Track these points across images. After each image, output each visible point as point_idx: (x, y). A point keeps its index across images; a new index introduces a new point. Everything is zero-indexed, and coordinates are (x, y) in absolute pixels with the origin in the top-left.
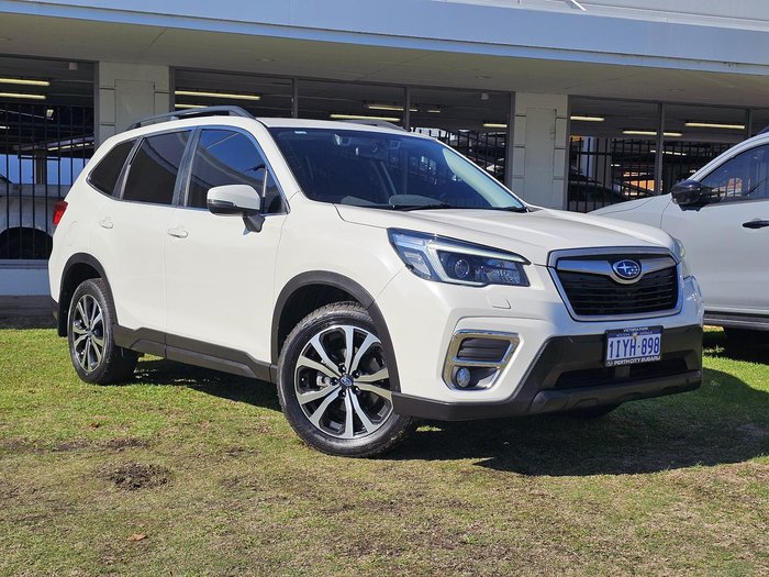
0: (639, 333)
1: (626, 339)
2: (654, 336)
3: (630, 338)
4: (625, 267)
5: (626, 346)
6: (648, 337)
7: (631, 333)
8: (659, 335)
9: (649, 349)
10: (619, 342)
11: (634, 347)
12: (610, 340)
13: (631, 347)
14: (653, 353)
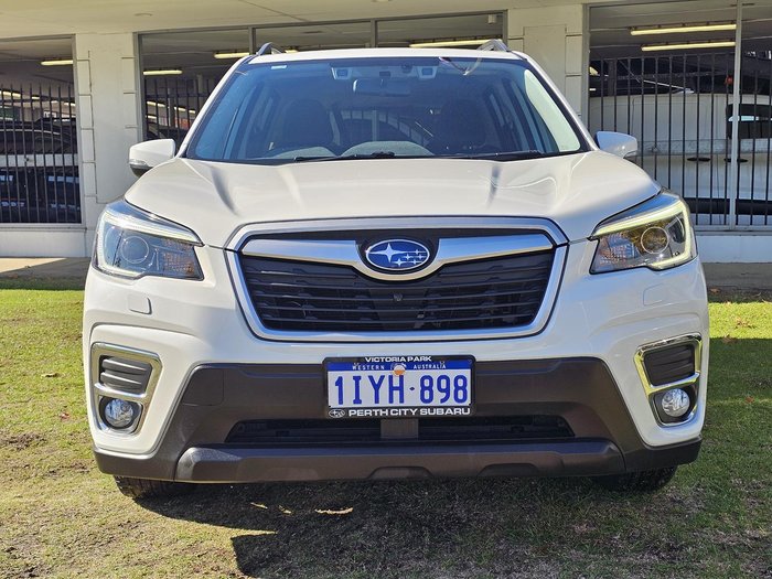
0: (410, 365)
1: (377, 375)
2: (452, 374)
3: (387, 373)
4: (389, 252)
5: (377, 387)
6: (435, 374)
7: (388, 366)
8: (467, 373)
9: (438, 396)
10: (357, 379)
11: (401, 388)
12: (333, 376)
13: (392, 389)
14: (451, 401)
